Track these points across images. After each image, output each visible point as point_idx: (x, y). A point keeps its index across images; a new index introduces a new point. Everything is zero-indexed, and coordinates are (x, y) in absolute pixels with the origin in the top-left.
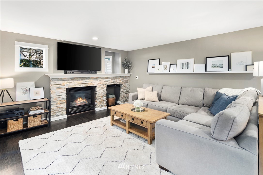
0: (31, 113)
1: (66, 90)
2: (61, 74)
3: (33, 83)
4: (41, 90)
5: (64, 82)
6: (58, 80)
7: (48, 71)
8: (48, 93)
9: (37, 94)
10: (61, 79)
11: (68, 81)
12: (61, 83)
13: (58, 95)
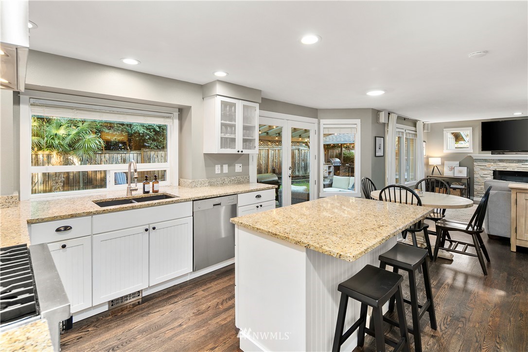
0: (452, 186)
1: (492, 172)
2: (488, 155)
3: (458, 163)
4: (465, 169)
5: (489, 163)
6: (482, 161)
7: (472, 152)
8: (471, 172)
9: (461, 172)
10: (486, 160)
11: (495, 162)
12: (487, 164)
13: (482, 176)
